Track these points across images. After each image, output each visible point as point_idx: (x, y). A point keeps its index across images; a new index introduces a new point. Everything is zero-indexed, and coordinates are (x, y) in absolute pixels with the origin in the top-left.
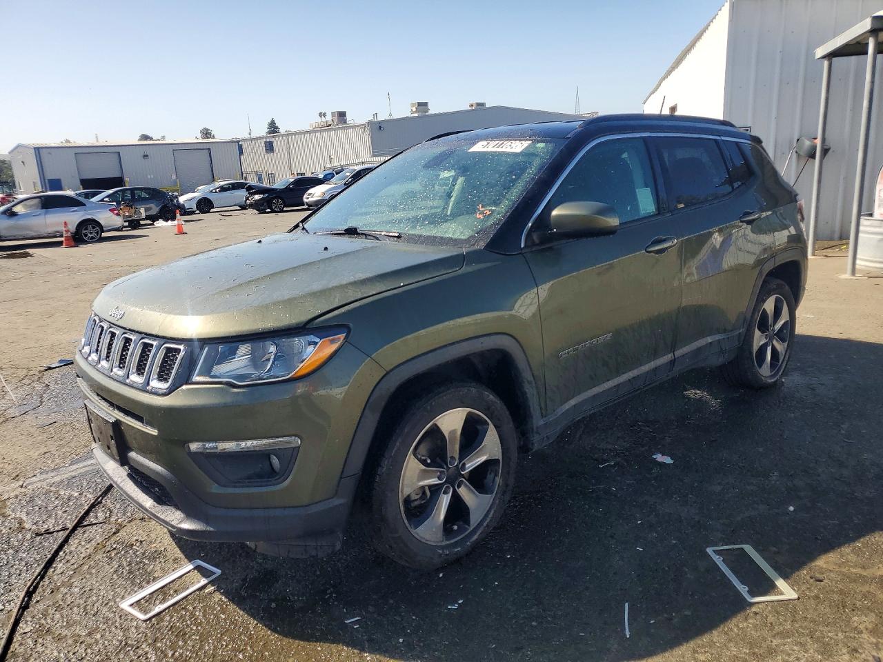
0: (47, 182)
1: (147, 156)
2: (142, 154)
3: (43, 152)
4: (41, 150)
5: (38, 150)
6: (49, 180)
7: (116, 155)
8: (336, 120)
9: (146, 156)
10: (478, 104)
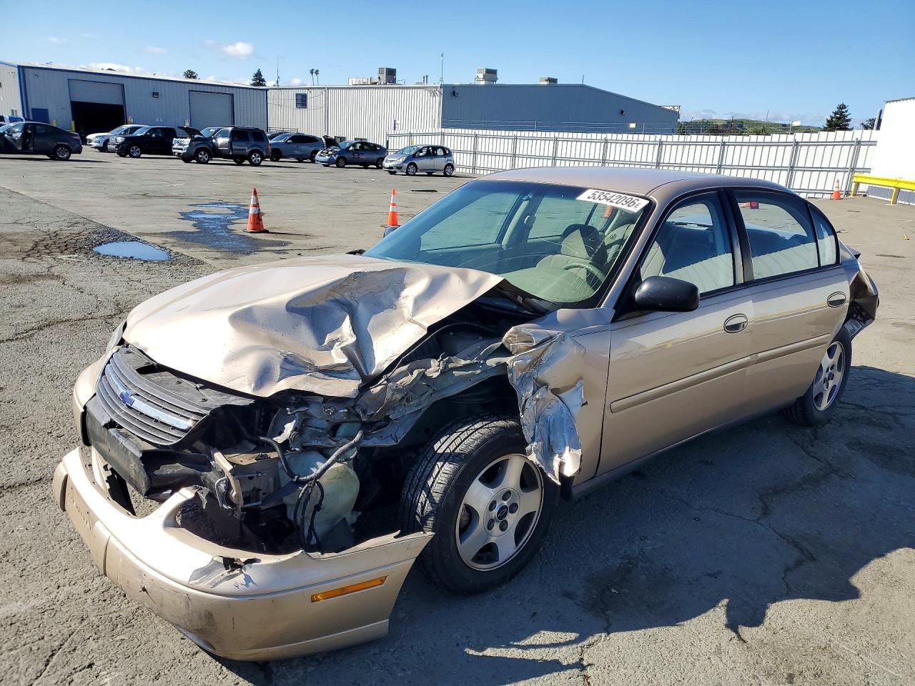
0: (30, 111)
1: (158, 94)
2: (152, 91)
3: (29, 73)
4: (26, 70)
5: (22, 69)
6: (33, 109)
7: (118, 89)
8: (384, 77)
9: (155, 94)
10: (550, 80)
